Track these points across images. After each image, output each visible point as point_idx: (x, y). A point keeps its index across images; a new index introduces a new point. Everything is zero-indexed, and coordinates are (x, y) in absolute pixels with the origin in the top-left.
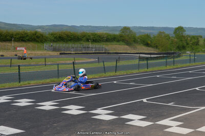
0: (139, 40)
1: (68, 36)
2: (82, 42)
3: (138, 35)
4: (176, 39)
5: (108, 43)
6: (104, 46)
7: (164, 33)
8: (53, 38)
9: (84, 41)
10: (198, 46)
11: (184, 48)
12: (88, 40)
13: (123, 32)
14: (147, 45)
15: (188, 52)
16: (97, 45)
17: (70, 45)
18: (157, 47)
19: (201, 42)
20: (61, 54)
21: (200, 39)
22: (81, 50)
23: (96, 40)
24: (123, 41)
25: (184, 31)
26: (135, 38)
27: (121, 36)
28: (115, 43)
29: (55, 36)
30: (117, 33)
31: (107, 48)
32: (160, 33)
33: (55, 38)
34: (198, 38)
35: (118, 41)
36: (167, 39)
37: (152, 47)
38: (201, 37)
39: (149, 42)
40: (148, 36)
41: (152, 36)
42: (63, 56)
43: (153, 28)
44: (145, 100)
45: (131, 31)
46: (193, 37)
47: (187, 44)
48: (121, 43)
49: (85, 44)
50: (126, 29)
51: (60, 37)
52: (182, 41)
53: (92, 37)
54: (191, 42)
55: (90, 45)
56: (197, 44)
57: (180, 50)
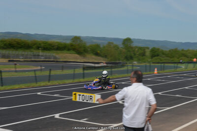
0: (89, 49)
1: (18, 43)
2: (32, 50)
3: (88, 45)
4: (124, 50)
5: (59, 52)
6: (54, 54)
7: (112, 43)
8: (2, 45)
9: (35, 49)
10: (144, 57)
11: (132, 58)
12: (38, 48)
13: (74, 41)
14: (97, 54)
15: (135, 62)
16: (47, 53)
17: (20, 52)
18: (106, 56)
19: (148, 53)
20: (9, 61)
21: (147, 50)
22: (31, 58)
23: (47, 48)
24: (74, 49)
25: (132, 42)
26: (85, 48)
27: (72, 45)
28: (65, 51)
29: (5, 43)
30: (68, 42)
31: (57, 56)
32: (110, 44)
33: (5, 45)
34: (144, 50)
35: (69, 50)
36: (116, 49)
37: (102, 57)
38: (148, 48)
39: (99, 52)
40: (98, 46)
41: (101, 46)
42: (11, 63)
43: (104, 39)
44: (57, 116)
45: (81, 41)
46: (140, 48)
47: (135, 55)
48: (72, 51)
49: (36, 52)
50: (76, 39)
51: (10, 44)
52: (130, 51)
53: (42, 45)
54: (138, 53)
55: (41, 53)
56: (143, 54)
57: (128, 60)
